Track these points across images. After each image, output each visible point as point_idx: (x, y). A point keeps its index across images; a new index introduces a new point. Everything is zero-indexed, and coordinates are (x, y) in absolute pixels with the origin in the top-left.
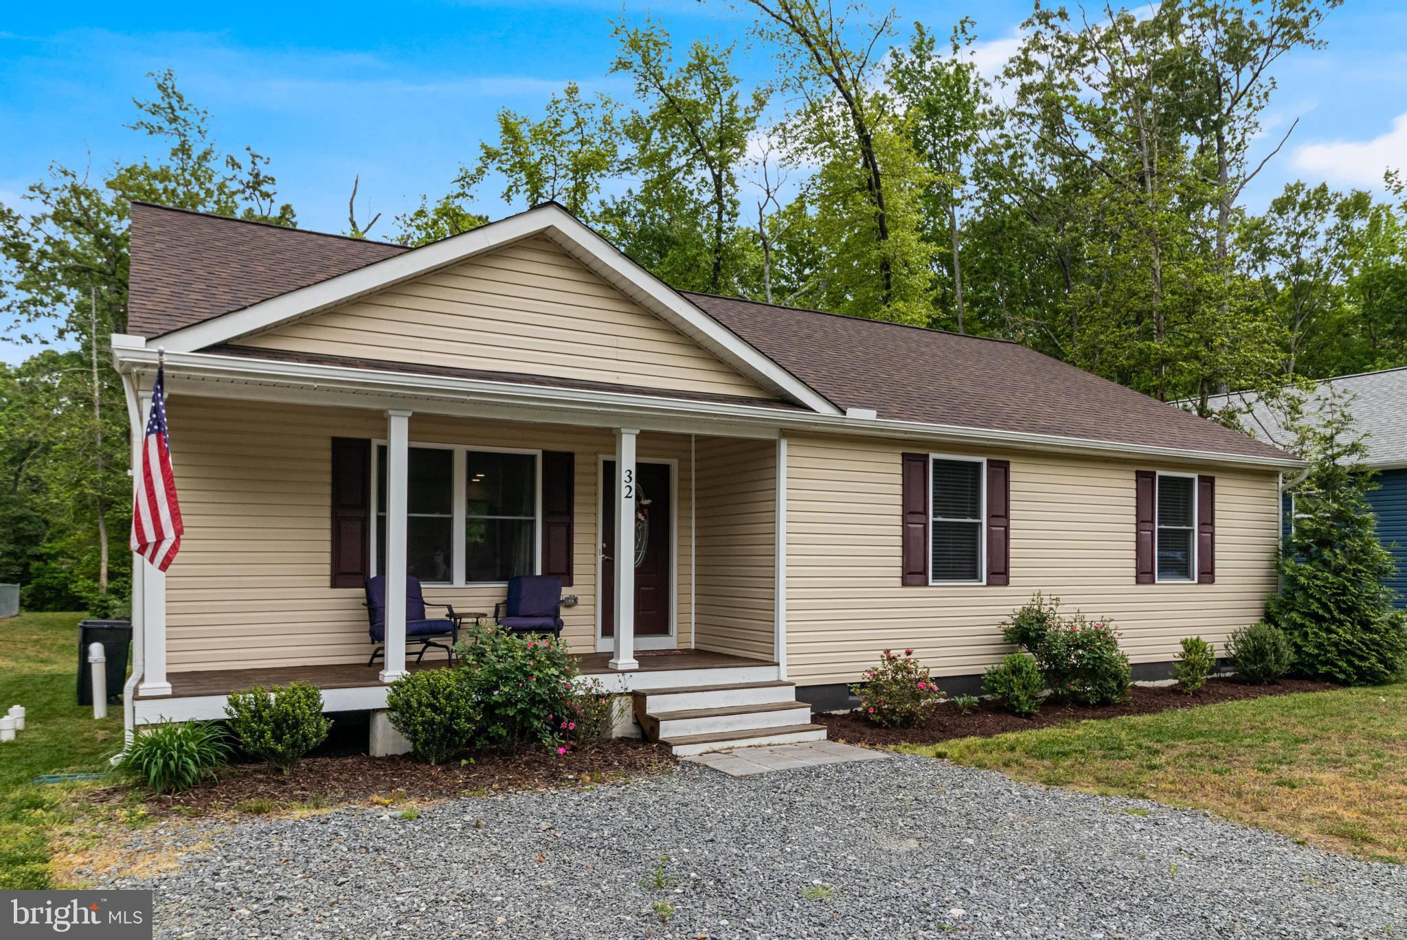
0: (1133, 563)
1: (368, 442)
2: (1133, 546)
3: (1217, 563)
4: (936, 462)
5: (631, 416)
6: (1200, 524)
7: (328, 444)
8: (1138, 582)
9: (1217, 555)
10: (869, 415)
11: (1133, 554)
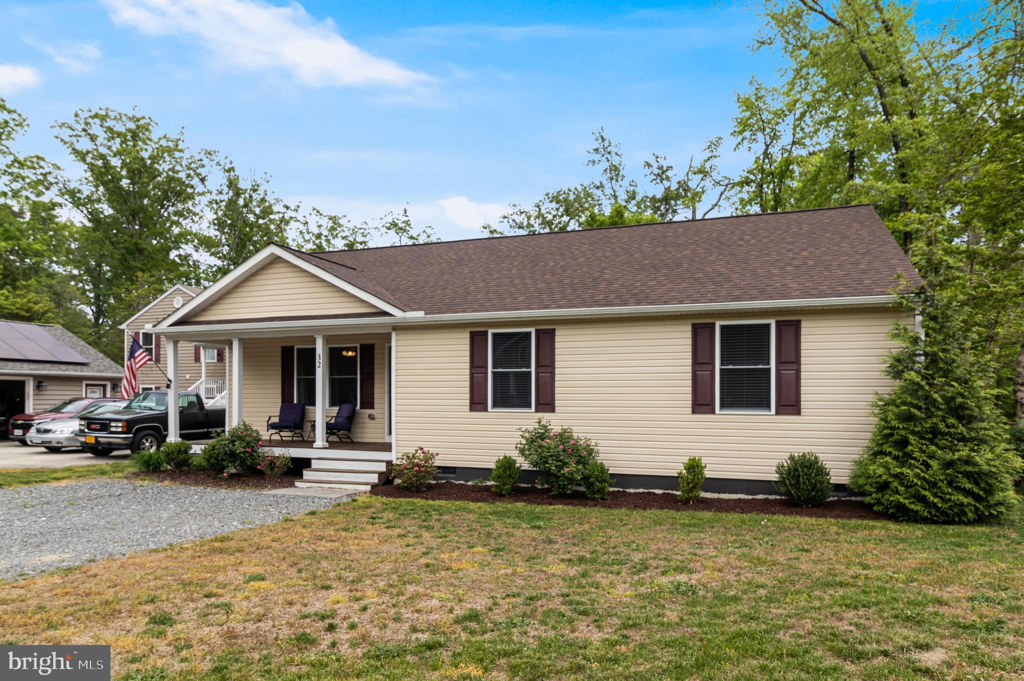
0: (690, 397)
1: (293, 347)
2: (690, 383)
3: (803, 397)
4: (494, 335)
5: (319, 329)
6: (779, 362)
7: (280, 349)
8: (694, 412)
9: (803, 390)
10: (420, 314)
11: (690, 390)
